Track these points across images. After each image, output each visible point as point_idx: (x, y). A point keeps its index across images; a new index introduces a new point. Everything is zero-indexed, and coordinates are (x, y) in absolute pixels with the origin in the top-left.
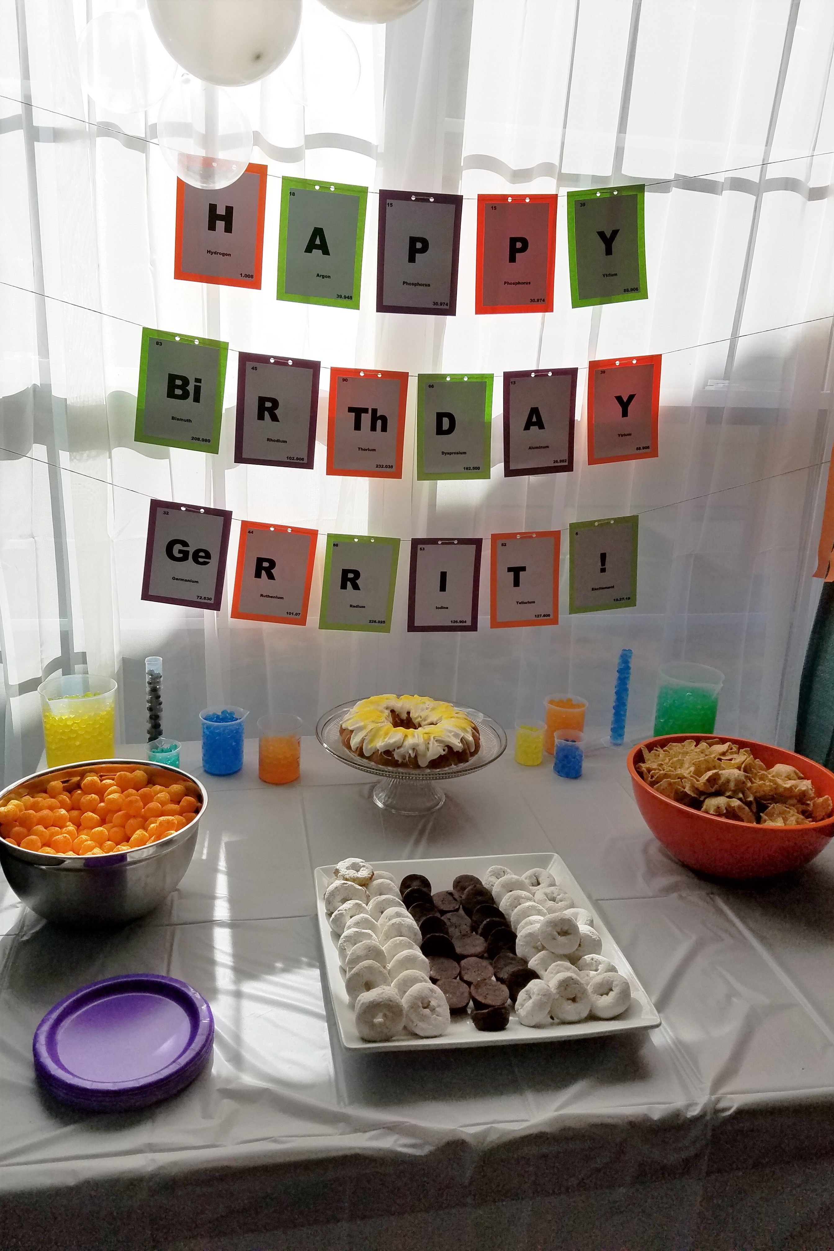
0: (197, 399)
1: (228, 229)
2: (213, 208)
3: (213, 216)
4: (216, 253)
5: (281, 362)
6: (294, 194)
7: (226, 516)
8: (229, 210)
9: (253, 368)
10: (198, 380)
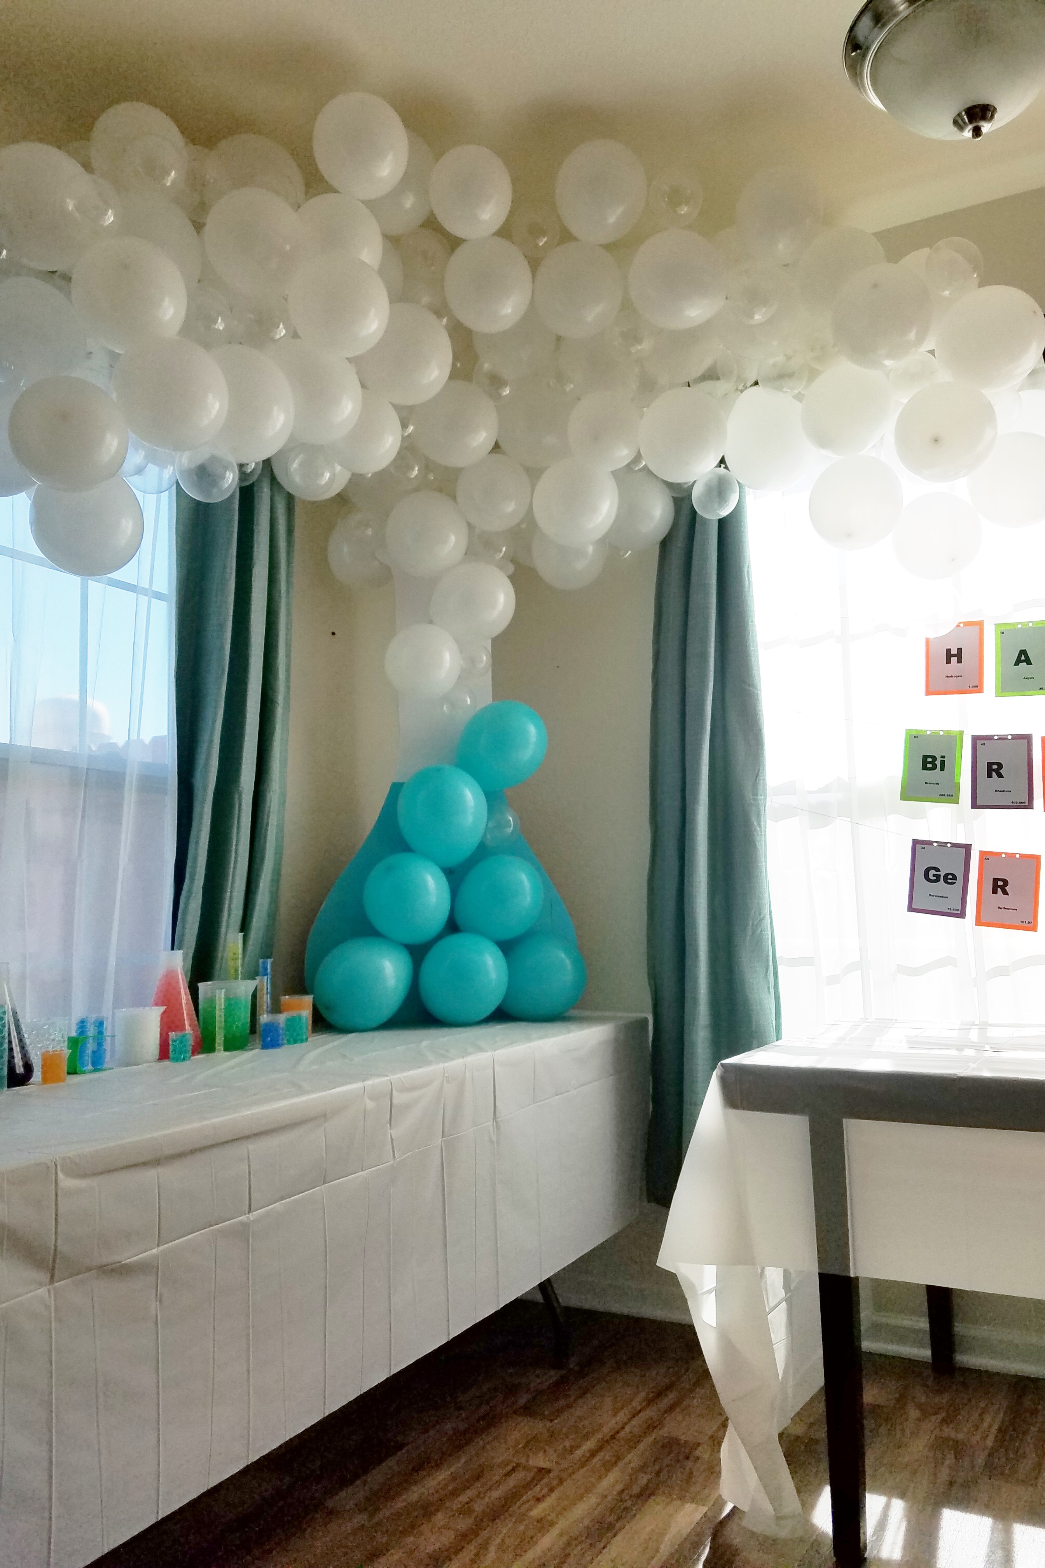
0: (942, 769)
1: (959, 661)
2: (948, 651)
3: (949, 655)
4: (952, 677)
5: (1002, 738)
6: (1003, 633)
7: (967, 848)
8: (960, 650)
9: (982, 744)
10: (943, 757)
